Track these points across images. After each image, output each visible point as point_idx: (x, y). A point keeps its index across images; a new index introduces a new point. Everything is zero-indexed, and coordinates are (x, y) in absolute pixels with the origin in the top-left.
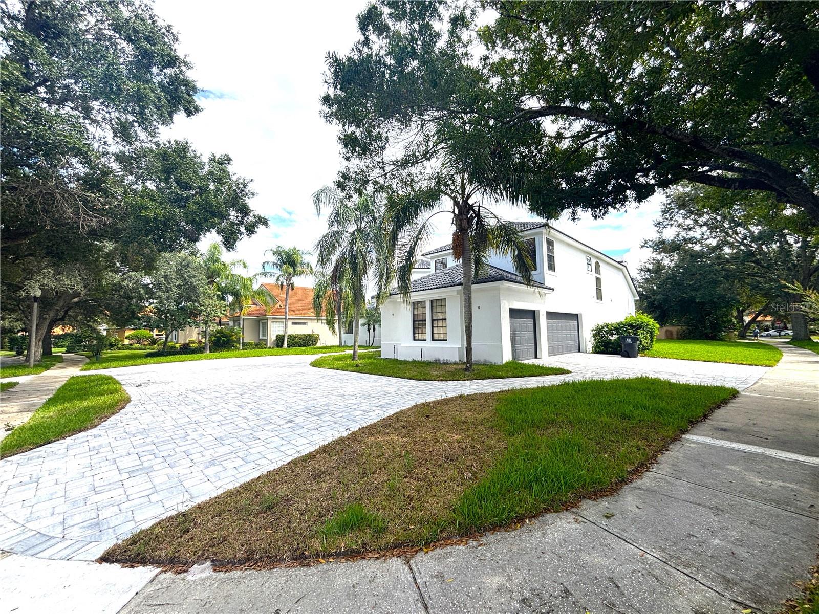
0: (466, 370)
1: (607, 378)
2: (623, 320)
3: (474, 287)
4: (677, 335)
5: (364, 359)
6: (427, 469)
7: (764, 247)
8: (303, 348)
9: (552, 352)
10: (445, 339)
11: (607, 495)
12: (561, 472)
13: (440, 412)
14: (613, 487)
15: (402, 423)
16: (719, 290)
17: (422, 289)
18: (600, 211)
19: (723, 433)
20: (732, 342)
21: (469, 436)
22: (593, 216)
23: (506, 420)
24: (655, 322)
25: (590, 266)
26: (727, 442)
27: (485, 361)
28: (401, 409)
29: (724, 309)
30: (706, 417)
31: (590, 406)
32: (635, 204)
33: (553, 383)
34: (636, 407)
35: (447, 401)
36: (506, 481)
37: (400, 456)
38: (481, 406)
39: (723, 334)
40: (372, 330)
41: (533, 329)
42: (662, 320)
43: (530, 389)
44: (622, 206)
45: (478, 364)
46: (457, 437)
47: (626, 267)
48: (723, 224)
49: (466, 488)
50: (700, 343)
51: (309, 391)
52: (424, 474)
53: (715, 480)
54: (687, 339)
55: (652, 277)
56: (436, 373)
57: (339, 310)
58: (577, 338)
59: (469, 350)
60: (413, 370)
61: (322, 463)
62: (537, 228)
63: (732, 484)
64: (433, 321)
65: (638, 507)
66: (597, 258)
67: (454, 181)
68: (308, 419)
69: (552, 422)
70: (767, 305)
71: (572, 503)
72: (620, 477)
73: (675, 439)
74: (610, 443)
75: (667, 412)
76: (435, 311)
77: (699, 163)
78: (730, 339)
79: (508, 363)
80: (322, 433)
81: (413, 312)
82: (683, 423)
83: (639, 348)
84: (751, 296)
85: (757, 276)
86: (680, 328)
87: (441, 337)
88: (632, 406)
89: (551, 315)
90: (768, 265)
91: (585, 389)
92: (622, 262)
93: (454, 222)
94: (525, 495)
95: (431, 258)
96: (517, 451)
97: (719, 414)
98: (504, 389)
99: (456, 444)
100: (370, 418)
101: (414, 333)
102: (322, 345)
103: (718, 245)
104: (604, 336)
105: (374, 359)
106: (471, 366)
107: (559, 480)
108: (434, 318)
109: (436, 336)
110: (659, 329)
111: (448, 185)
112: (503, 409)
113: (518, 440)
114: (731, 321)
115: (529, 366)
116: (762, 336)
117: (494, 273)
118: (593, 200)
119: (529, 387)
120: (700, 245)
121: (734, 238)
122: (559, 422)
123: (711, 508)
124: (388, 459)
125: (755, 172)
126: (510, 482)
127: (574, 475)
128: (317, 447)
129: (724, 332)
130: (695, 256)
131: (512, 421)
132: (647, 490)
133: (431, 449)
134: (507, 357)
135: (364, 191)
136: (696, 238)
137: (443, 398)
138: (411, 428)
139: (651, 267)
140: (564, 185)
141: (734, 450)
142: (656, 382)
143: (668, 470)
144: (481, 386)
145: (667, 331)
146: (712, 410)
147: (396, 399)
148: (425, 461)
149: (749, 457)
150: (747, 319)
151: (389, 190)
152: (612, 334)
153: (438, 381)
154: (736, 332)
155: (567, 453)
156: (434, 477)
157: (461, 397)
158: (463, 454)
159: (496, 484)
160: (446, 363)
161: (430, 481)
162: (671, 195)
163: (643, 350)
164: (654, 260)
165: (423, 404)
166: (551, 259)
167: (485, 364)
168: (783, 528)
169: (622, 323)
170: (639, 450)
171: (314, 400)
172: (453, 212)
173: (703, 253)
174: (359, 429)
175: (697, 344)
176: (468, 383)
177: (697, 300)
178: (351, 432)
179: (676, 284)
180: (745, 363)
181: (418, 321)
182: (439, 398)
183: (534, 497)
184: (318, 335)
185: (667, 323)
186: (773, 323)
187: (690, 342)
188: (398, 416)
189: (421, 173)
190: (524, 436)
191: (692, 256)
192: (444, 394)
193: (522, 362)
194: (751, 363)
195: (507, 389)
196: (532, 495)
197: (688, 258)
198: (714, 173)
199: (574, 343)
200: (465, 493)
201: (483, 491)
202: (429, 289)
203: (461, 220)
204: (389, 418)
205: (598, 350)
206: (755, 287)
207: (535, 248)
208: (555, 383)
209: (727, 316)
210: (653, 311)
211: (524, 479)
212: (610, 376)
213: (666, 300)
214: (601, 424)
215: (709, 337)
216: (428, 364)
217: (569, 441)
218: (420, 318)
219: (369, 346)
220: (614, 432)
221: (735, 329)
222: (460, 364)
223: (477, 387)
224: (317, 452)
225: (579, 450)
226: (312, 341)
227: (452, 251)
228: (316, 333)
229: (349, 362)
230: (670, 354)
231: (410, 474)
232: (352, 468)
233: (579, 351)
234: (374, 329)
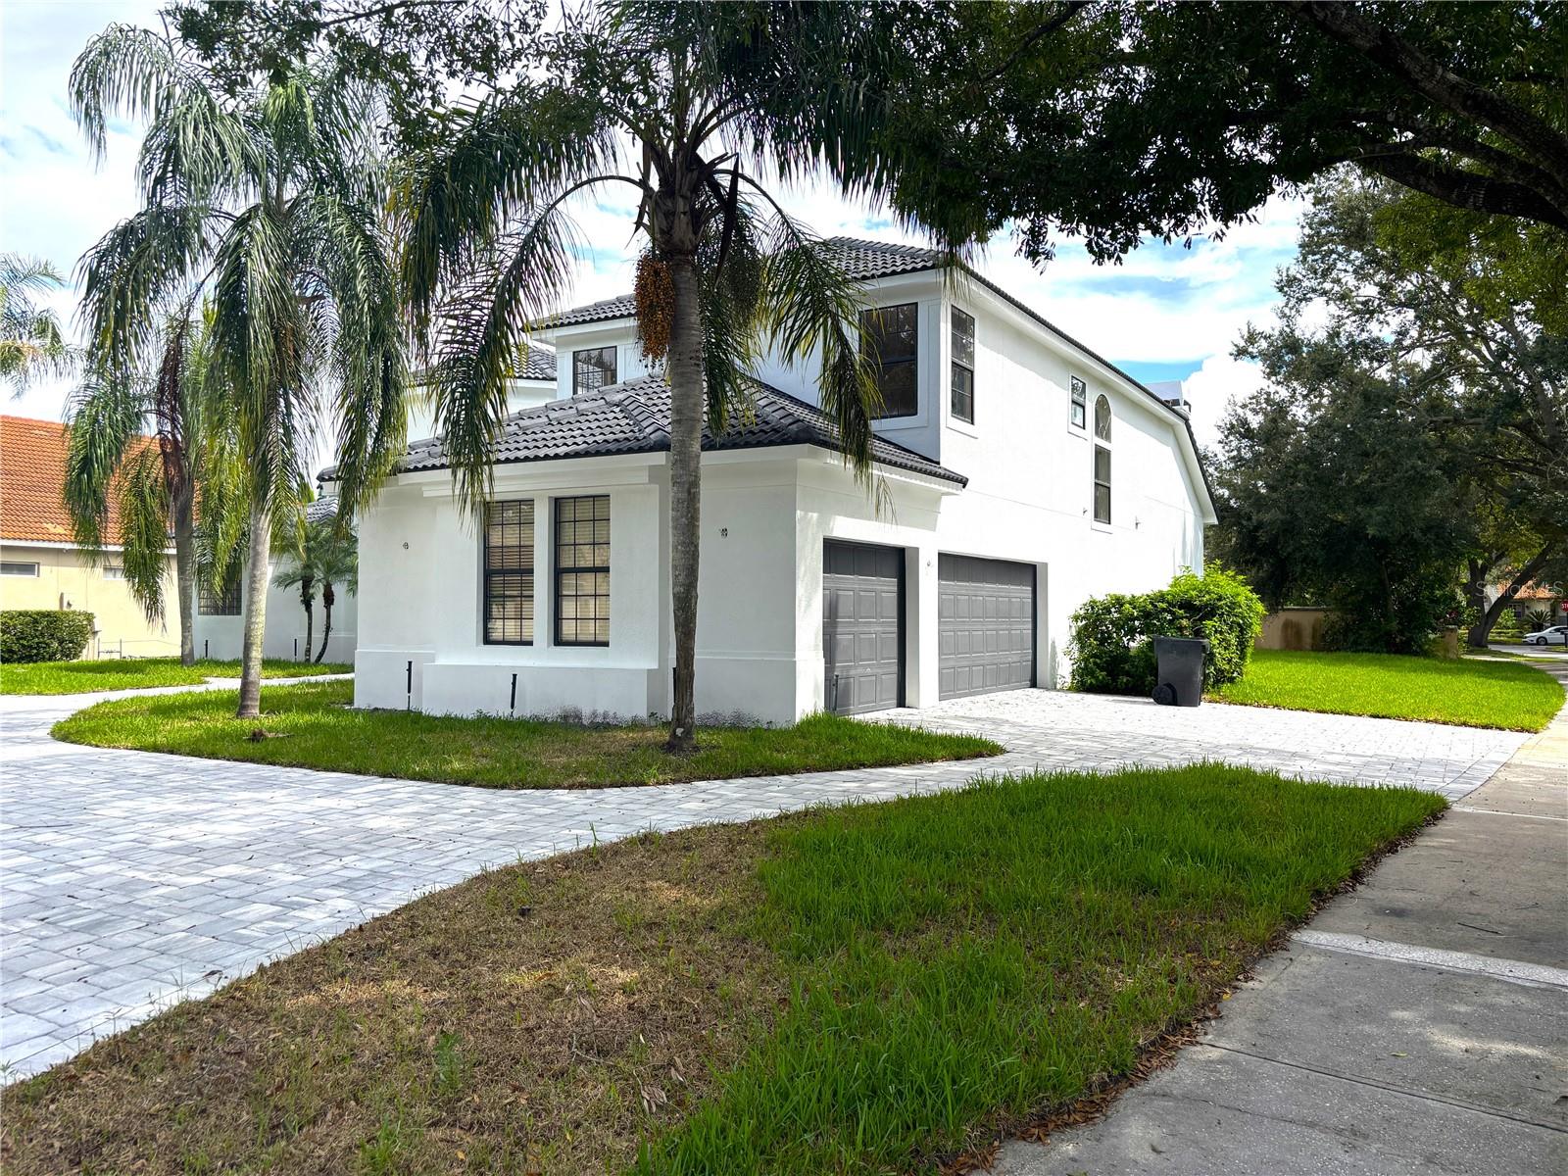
0: (671, 747)
1: (1109, 767)
2: (1166, 589)
3: (709, 459)
4: (1313, 637)
5: (288, 710)
6: (515, 1089)
7: (1546, 385)
8: (20, 669)
9: (950, 687)
10: (600, 638)
11: (1076, 1122)
12: (947, 1064)
13: (572, 894)
14: (1095, 1098)
15: (431, 940)
16: (1431, 506)
17: (522, 454)
18: (1113, 237)
19: (1395, 920)
20: (1451, 661)
21: (664, 970)
22: (1091, 251)
23: (792, 909)
24: (1255, 596)
25: (1079, 410)
26: (1400, 946)
27: (738, 717)
28: (427, 890)
29: (1439, 563)
30: (1357, 877)
31: (1049, 855)
32: (1213, 225)
33: (945, 785)
34: (1178, 855)
35: (594, 859)
36: (777, 1103)
37: (418, 1054)
38: (712, 867)
39: (1432, 636)
40: (318, 603)
41: (894, 612)
42: (1273, 590)
43: (874, 805)
44: (1177, 225)
45: (712, 726)
46: (624, 976)
47: (1186, 421)
48: (1453, 304)
49: (644, 1140)
50: (1370, 662)
51: (47, 836)
52: (503, 1108)
53: (1360, 1053)
54: (1338, 649)
55: (1257, 456)
56: (564, 759)
57: (183, 521)
58: (1030, 644)
59: (683, 678)
60: (477, 750)
61: (104, 1102)
62: (924, 268)
63: (1400, 1061)
64: (558, 573)
65: (1154, 1150)
66: (1103, 383)
67: (646, 74)
68: (46, 944)
69: (930, 912)
70: (1544, 553)
71: (973, 1156)
72: (1114, 1066)
73: (1273, 944)
74: (1098, 966)
75: (1262, 866)
76: (568, 536)
77: (1391, 117)
78: (1447, 650)
79: (811, 724)
80: (106, 994)
81: (486, 538)
82: (1297, 897)
83: (1206, 676)
84: (1507, 528)
85: (1524, 470)
86: (1321, 615)
87: (588, 631)
88: (1167, 854)
89: (953, 565)
90: (1553, 437)
91: (1039, 805)
92: (1176, 402)
93: (646, 220)
94: (833, 1142)
95: (560, 343)
96: (817, 1009)
97: (1393, 867)
98: (793, 809)
99: (619, 999)
100: (307, 928)
101: (487, 617)
102: (105, 657)
103: (1434, 369)
104: (1110, 637)
105: (328, 711)
106: (688, 733)
107: (939, 1091)
108: (567, 562)
109: (568, 630)
110: (1264, 618)
111: (627, 88)
112: (784, 875)
113: (825, 974)
114: (1453, 598)
115: (877, 729)
116: (1526, 644)
117: (777, 415)
118: (1096, 199)
119: (871, 798)
120: (1389, 366)
121: (1478, 353)
122: (954, 909)
123: (1340, 1132)
124: (372, 1067)
125: (1524, 168)
126: (788, 1107)
127: (983, 1067)
128: (87, 1044)
129: (1434, 630)
130: (1374, 396)
131: (811, 914)
132: (1185, 1097)
133: (532, 1022)
134: (809, 700)
135: (296, 62)
136: (1383, 345)
137: (583, 846)
138: (461, 957)
139: (1255, 421)
140: (1012, 134)
141: (1413, 967)
142: (1242, 778)
143: (1246, 1035)
144: (717, 803)
145: (1287, 625)
146: (1375, 858)
147: (407, 858)
148: (508, 1062)
149: (1447, 983)
150: (1493, 593)
151: (400, 76)
152: (1132, 632)
153: (570, 787)
154: (1463, 631)
155: (970, 1003)
156: (537, 1115)
157: (647, 839)
158: (642, 1031)
159: (746, 1118)
160: (603, 726)
161: (522, 1128)
162: (1330, 199)
163: (1217, 682)
164: (1267, 401)
165: (508, 871)
166: (963, 377)
167: (736, 726)
168: (1498, 1164)
169: (1162, 597)
170: (1173, 982)
171: (72, 868)
172: (643, 183)
173: (1397, 391)
174: (262, 969)
175: (1361, 664)
176: (674, 791)
177: (1371, 531)
178: (224, 983)
179: (1317, 479)
180: (1473, 721)
181: (503, 572)
182: (568, 847)
183: (860, 1147)
184: (90, 617)
185: (1287, 597)
186: (1554, 605)
187: (1346, 660)
188: (412, 917)
189: (524, 26)
190: (844, 960)
191: (1366, 397)
192: (586, 832)
193: (859, 717)
194: (1485, 721)
195: (801, 807)
196: (853, 1143)
197: (1357, 402)
198: (1427, 153)
199: (1020, 656)
200: (643, 1155)
201: (701, 1144)
202: (547, 457)
203: (670, 215)
204: (381, 923)
205: (1089, 680)
206: (1518, 500)
207: (914, 336)
208: (953, 786)
209: (1443, 583)
210: (1254, 562)
211: (835, 1094)
212: (1113, 762)
213: (1289, 529)
214: (1075, 911)
215: (1395, 644)
216: (536, 727)
217: (980, 967)
218: (512, 563)
219: (310, 662)
220: (1111, 934)
221: (1459, 623)
222: (651, 728)
223: (706, 805)
224: (83, 1062)
225: (1007, 992)
226: (61, 642)
227: (632, 323)
228: (77, 607)
229: (222, 721)
230: (1289, 693)
231: (451, 1111)
232: (227, 1111)
233: (1034, 684)
234: (329, 599)
